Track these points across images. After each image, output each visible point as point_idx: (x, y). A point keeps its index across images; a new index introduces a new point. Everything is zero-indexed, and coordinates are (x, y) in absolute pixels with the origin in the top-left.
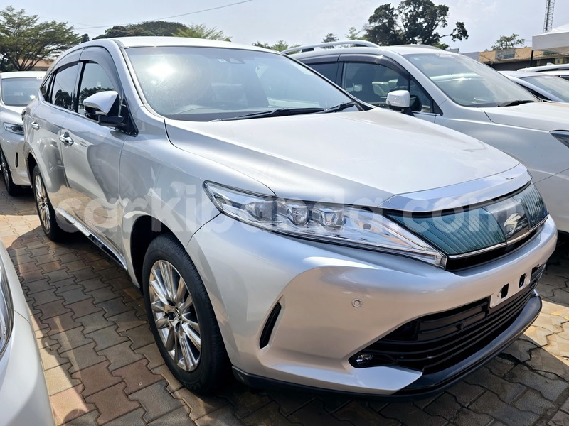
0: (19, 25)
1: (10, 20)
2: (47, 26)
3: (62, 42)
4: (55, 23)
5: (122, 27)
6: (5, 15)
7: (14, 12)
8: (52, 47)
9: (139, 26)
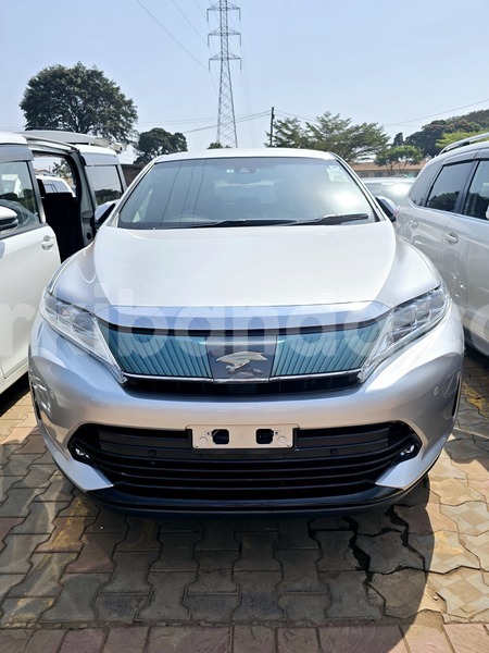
0: (332, 130)
1: (325, 126)
2: (357, 128)
3: (369, 144)
4: (365, 124)
5: (442, 121)
6: (323, 121)
7: (330, 117)
8: (359, 150)
9: (463, 117)
